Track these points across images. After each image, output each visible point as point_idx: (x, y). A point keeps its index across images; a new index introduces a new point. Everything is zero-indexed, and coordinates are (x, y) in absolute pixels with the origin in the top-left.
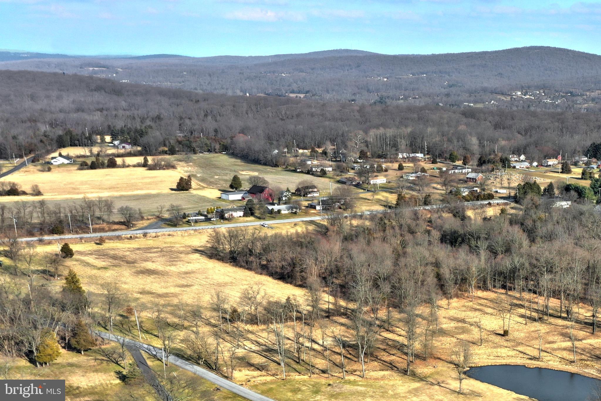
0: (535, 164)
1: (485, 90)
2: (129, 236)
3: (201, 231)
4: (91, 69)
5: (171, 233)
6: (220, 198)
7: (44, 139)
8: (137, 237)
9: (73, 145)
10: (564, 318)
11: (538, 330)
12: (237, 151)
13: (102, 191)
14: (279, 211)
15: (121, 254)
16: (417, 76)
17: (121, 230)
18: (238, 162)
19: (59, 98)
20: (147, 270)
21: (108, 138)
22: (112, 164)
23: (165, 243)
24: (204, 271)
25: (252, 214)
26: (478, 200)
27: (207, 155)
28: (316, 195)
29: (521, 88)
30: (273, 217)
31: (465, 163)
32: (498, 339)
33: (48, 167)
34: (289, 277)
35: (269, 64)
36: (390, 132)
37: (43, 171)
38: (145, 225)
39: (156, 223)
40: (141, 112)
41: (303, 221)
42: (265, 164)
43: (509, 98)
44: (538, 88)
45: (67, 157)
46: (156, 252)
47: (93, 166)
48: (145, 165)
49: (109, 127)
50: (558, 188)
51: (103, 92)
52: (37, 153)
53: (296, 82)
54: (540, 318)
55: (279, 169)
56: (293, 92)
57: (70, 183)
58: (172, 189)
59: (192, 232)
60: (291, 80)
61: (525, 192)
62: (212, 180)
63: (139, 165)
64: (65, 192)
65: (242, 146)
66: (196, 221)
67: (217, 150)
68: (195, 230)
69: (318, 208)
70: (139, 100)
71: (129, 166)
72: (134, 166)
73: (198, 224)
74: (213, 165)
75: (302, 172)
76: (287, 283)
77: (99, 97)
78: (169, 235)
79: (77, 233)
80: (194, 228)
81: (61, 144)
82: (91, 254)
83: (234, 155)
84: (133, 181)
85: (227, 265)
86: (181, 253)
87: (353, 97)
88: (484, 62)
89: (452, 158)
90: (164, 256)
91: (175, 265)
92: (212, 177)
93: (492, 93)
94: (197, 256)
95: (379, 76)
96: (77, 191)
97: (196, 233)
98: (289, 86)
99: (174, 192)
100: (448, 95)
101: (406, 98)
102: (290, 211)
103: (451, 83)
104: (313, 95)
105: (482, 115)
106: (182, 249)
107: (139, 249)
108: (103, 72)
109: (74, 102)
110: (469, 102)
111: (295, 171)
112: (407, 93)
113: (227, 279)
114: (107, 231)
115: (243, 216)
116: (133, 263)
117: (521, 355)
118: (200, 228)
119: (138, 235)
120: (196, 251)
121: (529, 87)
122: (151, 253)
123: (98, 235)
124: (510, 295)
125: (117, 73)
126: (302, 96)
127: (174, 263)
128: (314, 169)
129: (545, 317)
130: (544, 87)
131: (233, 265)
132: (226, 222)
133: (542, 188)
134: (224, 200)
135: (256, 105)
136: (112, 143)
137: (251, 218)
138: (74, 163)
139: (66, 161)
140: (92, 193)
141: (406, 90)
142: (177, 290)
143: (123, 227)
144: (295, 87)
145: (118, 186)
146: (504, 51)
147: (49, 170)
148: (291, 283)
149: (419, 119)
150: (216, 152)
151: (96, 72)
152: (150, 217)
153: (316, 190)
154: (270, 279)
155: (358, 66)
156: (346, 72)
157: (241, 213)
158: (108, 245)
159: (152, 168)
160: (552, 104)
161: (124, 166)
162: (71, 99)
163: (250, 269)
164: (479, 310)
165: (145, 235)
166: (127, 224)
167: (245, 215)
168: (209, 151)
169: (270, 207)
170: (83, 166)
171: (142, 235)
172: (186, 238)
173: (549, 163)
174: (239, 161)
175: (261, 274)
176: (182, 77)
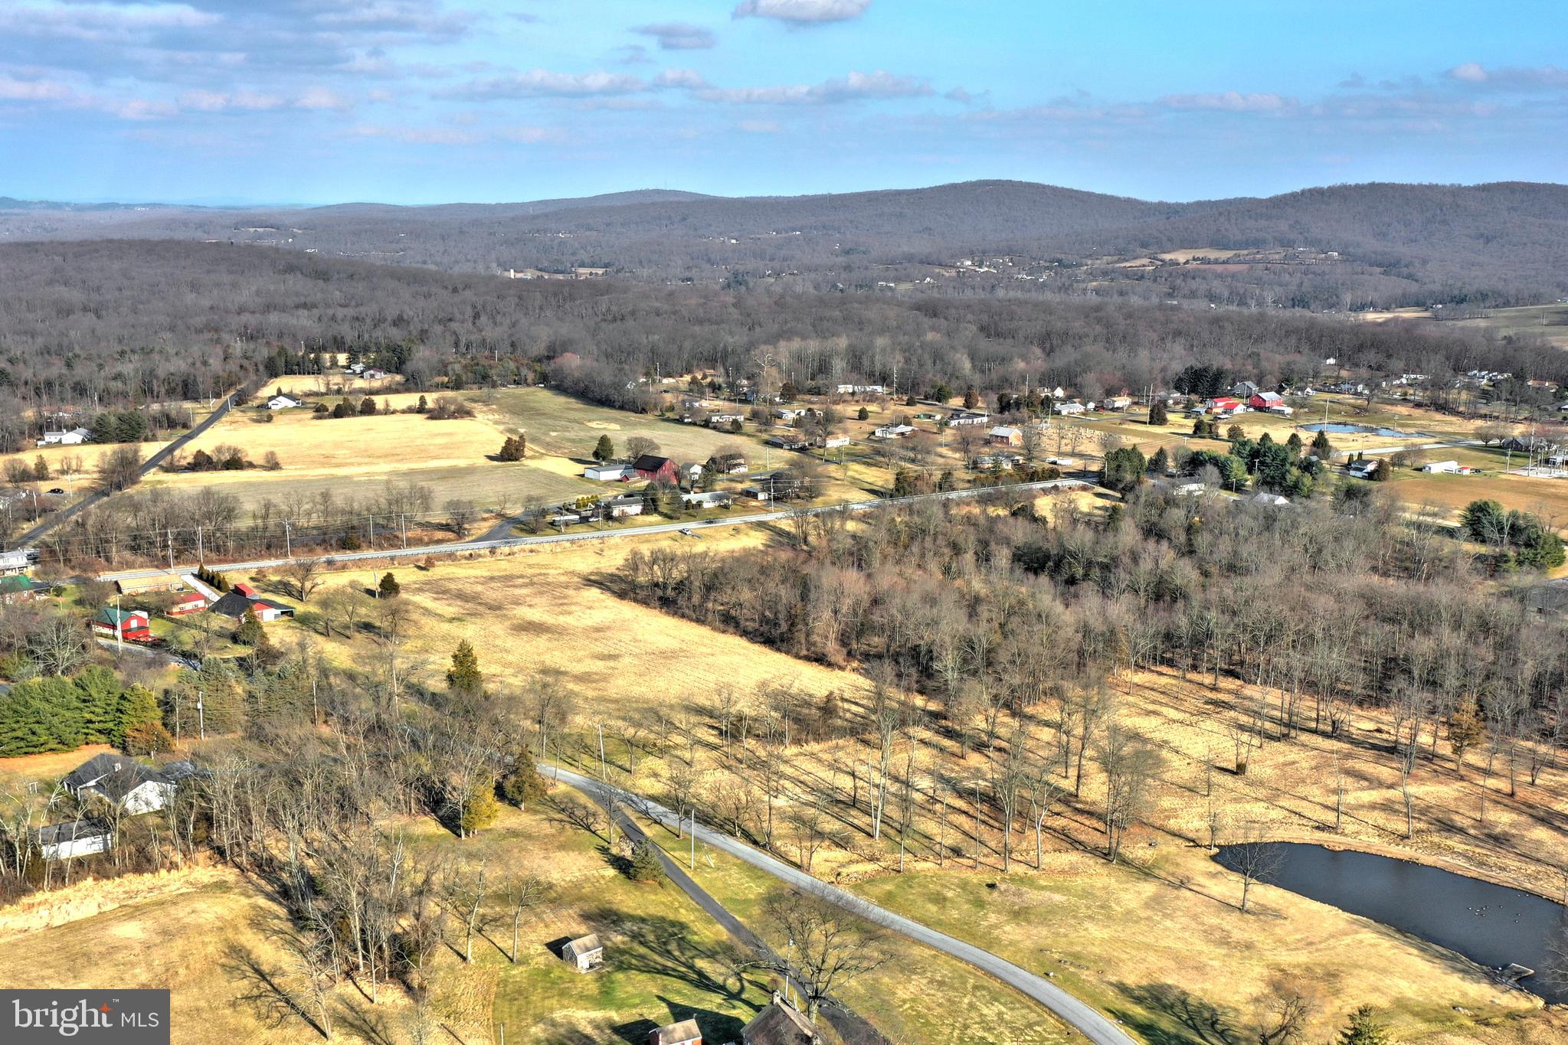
0: (1091, 405)
1: (910, 258)
2: (467, 553)
3: (582, 542)
4: (252, 230)
5: (534, 547)
6: (583, 476)
7: (246, 363)
8: (480, 556)
9: (290, 372)
10: (1325, 735)
11: (1294, 763)
12: (568, 383)
13: (375, 461)
14: (699, 504)
15: (468, 589)
16: (784, 235)
17: (449, 540)
18: (572, 402)
19: (234, 286)
20: (529, 623)
21: (342, 358)
22: (369, 409)
23: (530, 566)
24: (624, 625)
25: (656, 510)
26: (1032, 480)
27: (512, 389)
28: (743, 470)
29: (971, 255)
30: (690, 515)
31: (968, 404)
32: (1228, 780)
33: (264, 414)
34: (782, 641)
35: (535, 217)
36: (813, 346)
37: (258, 421)
38: (484, 531)
39: (501, 526)
40: (370, 310)
41: (746, 523)
42: (622, 408)
43: (953, 273)
44: (999, 252)
45: (291, 396)
46: (525, 585)
47: (339, 413)
48: (421, 409)
49: (335, 338)
50: (1175, 459)
51: (299, 275)
52: (239, 387)
53: (584, 248)
54: (1284, 735)
55: (650, 416)
56: (582, 265)
57: (316, 447)
58: (491, 458)
59: (568, 545)
60: (577, 245)
61: (1119, 466)
62: (548, 439)
63: (410, 410)
64: (313, 463)
65: (576, 374)
66: (567, 524)
67: (530, 381)
68: (572, 542)
69: (762, 496)
70: (360, 288)
71: (394, 412)
72: (403, 412)
73: (570, 530)
74: (532, 409)
75: (694, 424)
76: (779, 650)
77: (296, 283)
78: (532, 551)
79: (381, 547)
80: (570, 537)
81: (273, 371)
82: (420, 590)
83: (560, 389)
84: (419, 442)
85: (656, 612)
86: (567, 587)
87: (688, 274)
88: (898, 209)
89: (940, 396)
90: (541, 593)
91: (570, 613)
92: (547, 434)
93: (922, 262)
94: (594, 593)
95: (720, 234)
96: (334, 461)
97: (575, 547)
98: (574, 254)
99: (495, 463)
100: (848, 268)
101: (777, 274)
102: (717, 503)
103: (847, 247)
104: (618, 271)
105: (953, 311)
106: (563, 579)
107: (492, 578)
108: (271, 235)
109: (258, 293)
110: (886, 280)
111: (680, 421)
112: (776, 264)
113: (674, 644)
114: (427, 544)
115: (642, 513)
116: (499, 608)
117: (1295, 819)
118: (580, 536)
119: (482, 552)
120: (590, 582)
121: (984, 252)
122: (515, 586)
123: (421, 551)
124: (1190, 681)
125: (294, 237)
126: (600, 271)
127: (565, 608)
128: (714, 419)
129: (1293, 733)
130: (1010, 252)
131: (668, 613)
132: (616, 524)
133: (1147, 457)
134: (590, 480)
135: (555, 295)
136: (349, 367)
137: (655, 518)
138: (303, 407)
139: (291, 404)
140: (359, 464)
141: (772, 259)
142: (599, 666)
143: (450, 535)
144: (583, 256)
145: (398, 451)
146: (931, 189)
147: (269, 419)
148: (787, 653)
149: (846, 319)
150: (528, 385)
151: (260, 237)
152: (486, 515)
153: (742, 461)
154: (743, 642)
155: (684, 219)
156: (665, 230)
157: (637, 509)
158: (440, 571)
159: (436, 414)
160: (1034, 282)
161: (387, 412)
162: (254, 288)
163: (699, 621)
164: (1154, 713)
165: (493, 551)
166: (456, 528)
167: (644, 512)
168: (517, 383)
169: (685, 497)
170: (320, 412)
171: (487, 552)
172: (560, 556)
173: (1117, 405)
174: (573, 400)
175: (724, 632)
176: (398, 241)
